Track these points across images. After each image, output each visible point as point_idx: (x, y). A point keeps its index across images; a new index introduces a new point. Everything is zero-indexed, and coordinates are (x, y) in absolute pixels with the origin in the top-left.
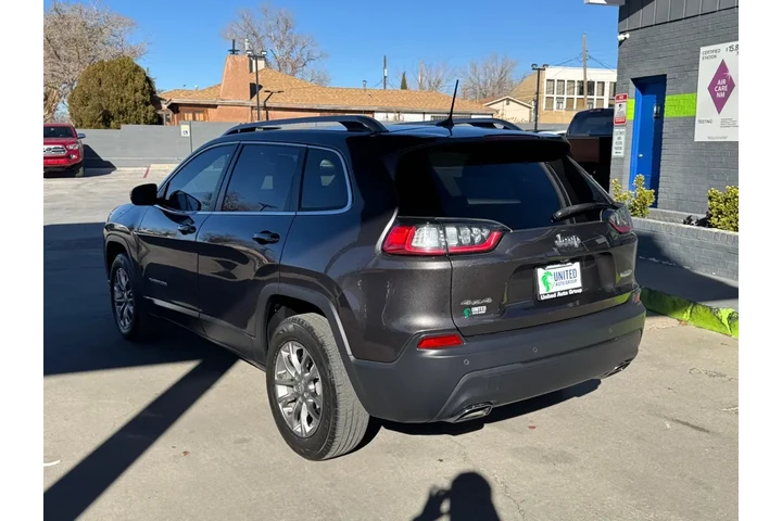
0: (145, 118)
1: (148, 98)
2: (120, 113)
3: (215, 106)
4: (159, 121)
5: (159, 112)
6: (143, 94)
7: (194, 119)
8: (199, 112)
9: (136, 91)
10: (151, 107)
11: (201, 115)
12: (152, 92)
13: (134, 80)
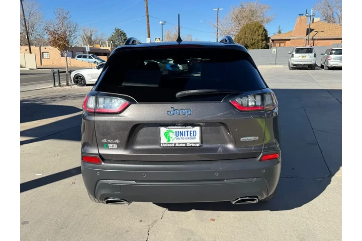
0: (261, 46)
1: (264, 38)
2: (252, 45)
3: (289, 40)
4: (268, 47)
5: (268, 44)
6: (262, 37)
7: (280, 46)
8: (282, 43)
9: (259, 35)
10: (264, 42)
11: (283, 44)
12: (266, 36)
13: (258, 31)
